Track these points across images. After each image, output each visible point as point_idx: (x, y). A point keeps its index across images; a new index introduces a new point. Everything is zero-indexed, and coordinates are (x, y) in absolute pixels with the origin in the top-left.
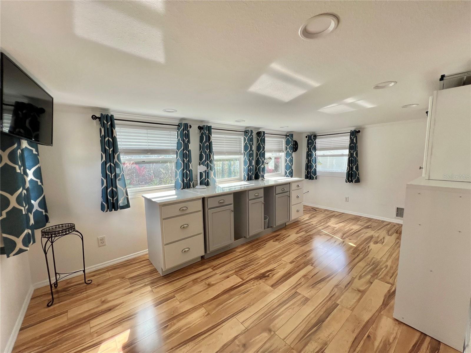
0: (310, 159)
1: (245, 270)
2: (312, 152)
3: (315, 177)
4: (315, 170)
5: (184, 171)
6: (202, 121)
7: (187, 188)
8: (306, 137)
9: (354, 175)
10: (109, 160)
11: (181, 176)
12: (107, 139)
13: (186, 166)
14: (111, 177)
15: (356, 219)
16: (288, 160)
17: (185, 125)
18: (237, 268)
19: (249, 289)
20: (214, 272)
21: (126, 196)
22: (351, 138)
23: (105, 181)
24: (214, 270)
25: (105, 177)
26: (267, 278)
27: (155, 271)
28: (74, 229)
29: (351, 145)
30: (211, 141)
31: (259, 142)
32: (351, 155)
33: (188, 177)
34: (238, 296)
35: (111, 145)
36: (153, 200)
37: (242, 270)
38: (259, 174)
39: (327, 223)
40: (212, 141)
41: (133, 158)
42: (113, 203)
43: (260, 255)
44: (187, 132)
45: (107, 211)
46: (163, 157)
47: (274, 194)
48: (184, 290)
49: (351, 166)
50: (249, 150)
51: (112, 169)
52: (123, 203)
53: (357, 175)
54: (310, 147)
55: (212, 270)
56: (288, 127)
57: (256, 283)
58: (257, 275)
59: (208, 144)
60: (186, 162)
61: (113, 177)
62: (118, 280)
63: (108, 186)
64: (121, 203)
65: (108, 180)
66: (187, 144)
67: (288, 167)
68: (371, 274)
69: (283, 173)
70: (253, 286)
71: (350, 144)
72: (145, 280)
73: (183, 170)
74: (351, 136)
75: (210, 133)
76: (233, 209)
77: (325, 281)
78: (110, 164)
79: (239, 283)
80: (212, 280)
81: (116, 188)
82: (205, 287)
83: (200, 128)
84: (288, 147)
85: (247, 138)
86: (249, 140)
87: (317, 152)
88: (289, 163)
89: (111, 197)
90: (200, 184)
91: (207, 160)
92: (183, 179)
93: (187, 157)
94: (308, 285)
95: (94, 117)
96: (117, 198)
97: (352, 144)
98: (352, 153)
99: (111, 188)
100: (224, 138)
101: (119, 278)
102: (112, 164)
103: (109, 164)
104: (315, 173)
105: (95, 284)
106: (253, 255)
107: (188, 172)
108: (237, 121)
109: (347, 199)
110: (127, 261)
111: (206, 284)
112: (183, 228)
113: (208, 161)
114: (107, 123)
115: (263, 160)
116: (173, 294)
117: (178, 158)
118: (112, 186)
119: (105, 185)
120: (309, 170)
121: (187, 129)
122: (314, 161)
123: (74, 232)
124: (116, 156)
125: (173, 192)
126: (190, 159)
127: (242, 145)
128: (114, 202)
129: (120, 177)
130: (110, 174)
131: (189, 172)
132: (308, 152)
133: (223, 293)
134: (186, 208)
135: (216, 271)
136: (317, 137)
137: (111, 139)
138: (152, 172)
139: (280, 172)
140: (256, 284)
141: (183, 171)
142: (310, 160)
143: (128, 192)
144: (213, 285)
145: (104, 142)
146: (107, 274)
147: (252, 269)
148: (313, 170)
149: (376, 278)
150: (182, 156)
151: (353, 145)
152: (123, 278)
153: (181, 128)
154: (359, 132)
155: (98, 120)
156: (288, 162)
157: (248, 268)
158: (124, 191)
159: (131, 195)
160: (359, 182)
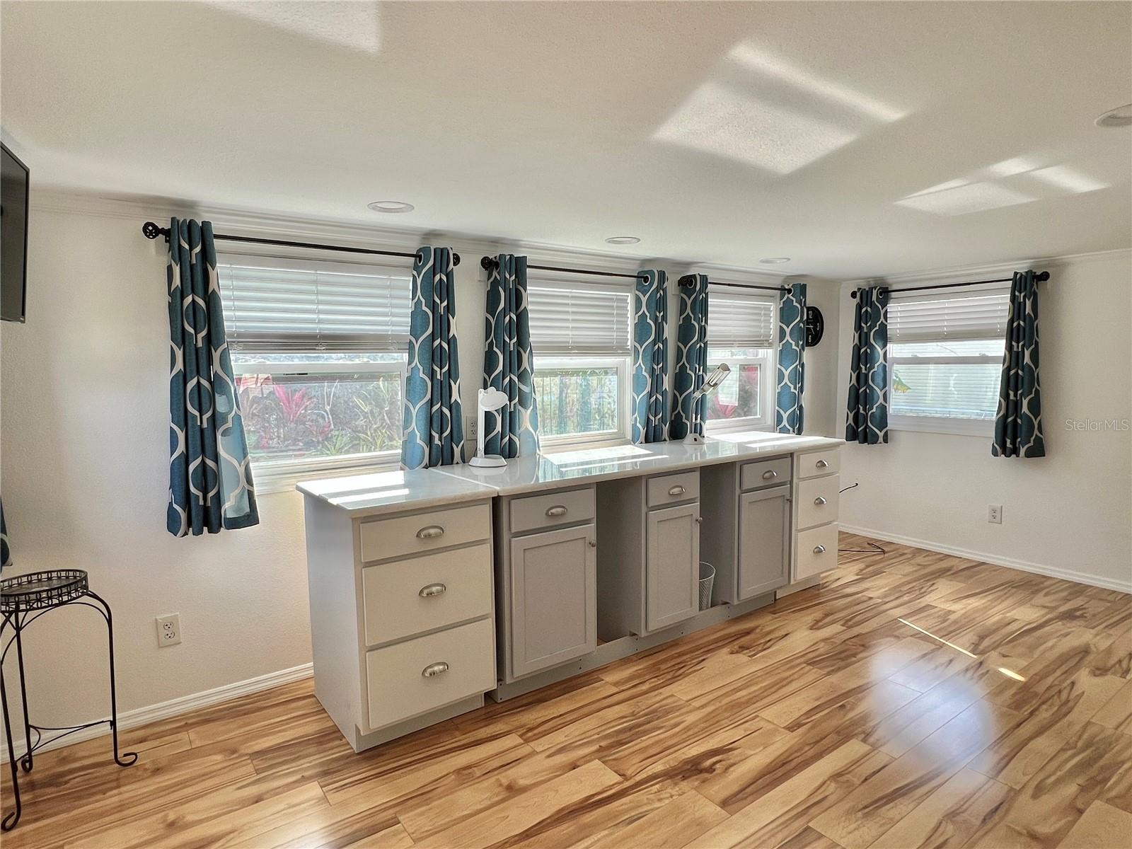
0: (863, 371)
1: (633, 746)
2: (872, 347)
3: (881, 434)
4: (883, 409)
5: (435, 408)
6: (495, 242)
7: (442, 465)
8: (854, 295)
9: (1024, 429)
10: (194, 367)
11: (423, 423)
12: (189, 299)
13: (442, 391)
14: (199, 424)
15: (1030, 585)
16: (786, 373)
17: (439, 252)
18: (605, 737)
19: (645, 808)
20: (526, 749)
21: (247, 487)
22: (1014, 299)
23: (181, 436)
24: (527, 741)
25: (182, 423)
26: (706, 775)
27: (333, 734)
28: (86, 587)
29: (1015, 324)
30: (522, 307)
31: (688, 310)
32: (1013, 359)
33: (445, 427)
34: (606, 832)
35: (201, 318)
36: (334, 501)
37: (621, 744)
38: (684, 420)
39: (922, 595)
40: (529, 308)
41: (268, 363)
42: (206, 509)
43: (685, 698)
44: (444, 278)
45: (186, 534)
46: (365, 360)
47: (738, 491)
48: (427, 802)
49: (1012, 397)
50: (652, 337)
51: (205, 399)
52: (238, 509)
53: (1036, 432)
54: (865, 330)
55: (520, 741)
56: (789, 259)
57: (670, 790)
58: (673, 764)
59: (514, 317)
60: (439, 377)
61: (205, 425)
62: (219, 757)
63: (191, 452)
64: (230, 507)
65: (190, 433)
66: (445, 319)
67: (786, 400)
68: (1081, 780)
69: (770, 420)
70: (660, 800)
71: (1011, 321)
72: (302, 761)
73: (431, 403)
74: (1017, 293)
75: (521, 280)
76: (593, 538)
77: (911, 795)
78: (198, 382)
79: (611, 787)
80: (520, 775)
81: (216, 458)
82: (497, 795)
83: (488, 264)
84: (788, 330)
85: (644, 300)
86: (653, 305)
87: (890, 346)
88: (792, 386)
89: (200, 487)
90: (487, 451)
91: (510, 371)
92: (431, 434)
93: (443, 359)
94: (848, 806)
95: (151, 230)
96: (218, 493)
97: (1019, 318)
98: (1018, 353)
99: (199, 460)
100: (568, 296)
101: (221, 751)
102: (204, 382)
103: (194, 381)
104: (882, 421)
105: (147, 766)
106: (662, 697)
107: (446, 411)
108: (612, 241)
109: (996, 515)
110: (247, 696)
111: (501, 785)
112: (427, 595)
113: (513, 376)
114: (191, 249)
115: (701, 373)
116: (392, 811)
117: (413, 365)
118: (203, 452)
119: (181, 447)
120: (861, 411)
121: (444, 269)
122: (879, 379)
123: (86, 599)
124: (216, 356)
125: (398, 477)
126: (453, 368)
127: (629, 322)
128: (209, 504)
129: (230, 424)
130: (197, 414)
131: (450, 411)
132: (857, 349)
133: (558, 819)
134: (437, 530)
135: (532, 744)
136: (893, 294)
137: (201, 302)
138: (328, 408)
139: (758, 416)
140: (668, 795)
141: (431, 407)
142: (866, 376)
143: (253, 473)
144: (524, 790)
145: (179, 308)
146: (183, 736)
147: (657, 742)
148: (874, 410)
149: (1097, 797)
150: (428, 356)
151: (1022, 323)
152: (234, 751)
153: (424, 265)
154: (1045, 276)
155: (161, 237)
156: (786, 380)
157: (644, 738)
158: (241, 470)
159: (263, 484)
160: (1044, 456)
